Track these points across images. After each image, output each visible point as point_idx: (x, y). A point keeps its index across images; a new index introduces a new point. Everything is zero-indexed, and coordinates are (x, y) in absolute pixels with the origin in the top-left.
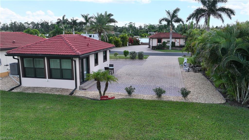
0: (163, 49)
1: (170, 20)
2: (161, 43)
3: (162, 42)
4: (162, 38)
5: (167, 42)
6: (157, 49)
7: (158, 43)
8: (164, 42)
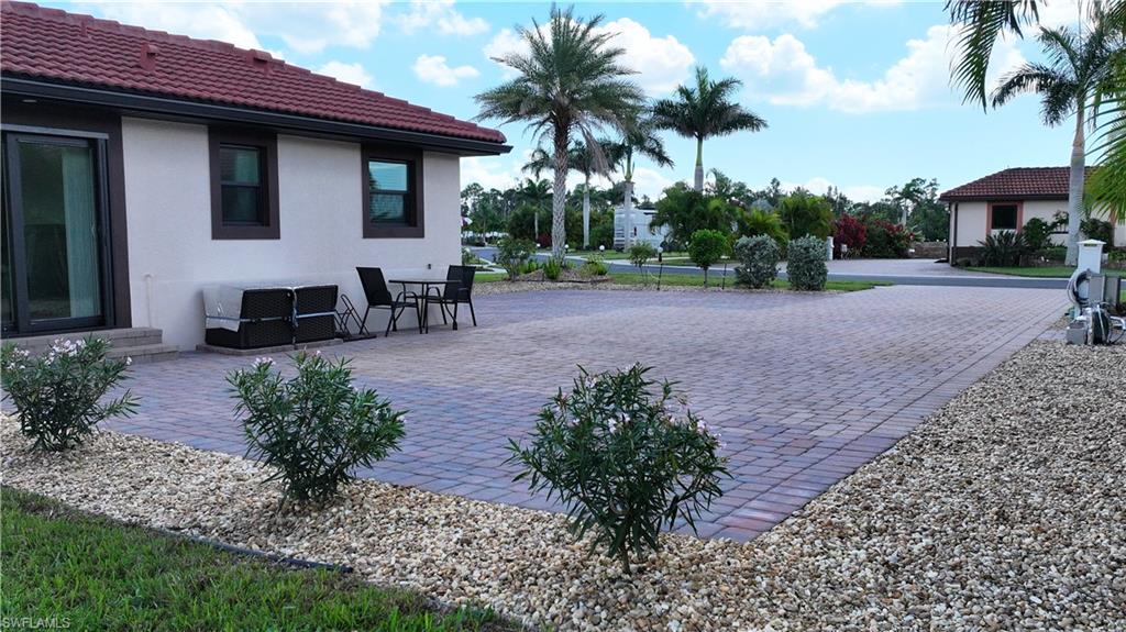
0: (1028, 265)
1: (1071, 76)
2: (1014, 226)
3: (1024, 224)
4: (1022, 199)
5: (1054, 225)
6: (981, 264)
7: (993, 228)
8: (1035, 223)
